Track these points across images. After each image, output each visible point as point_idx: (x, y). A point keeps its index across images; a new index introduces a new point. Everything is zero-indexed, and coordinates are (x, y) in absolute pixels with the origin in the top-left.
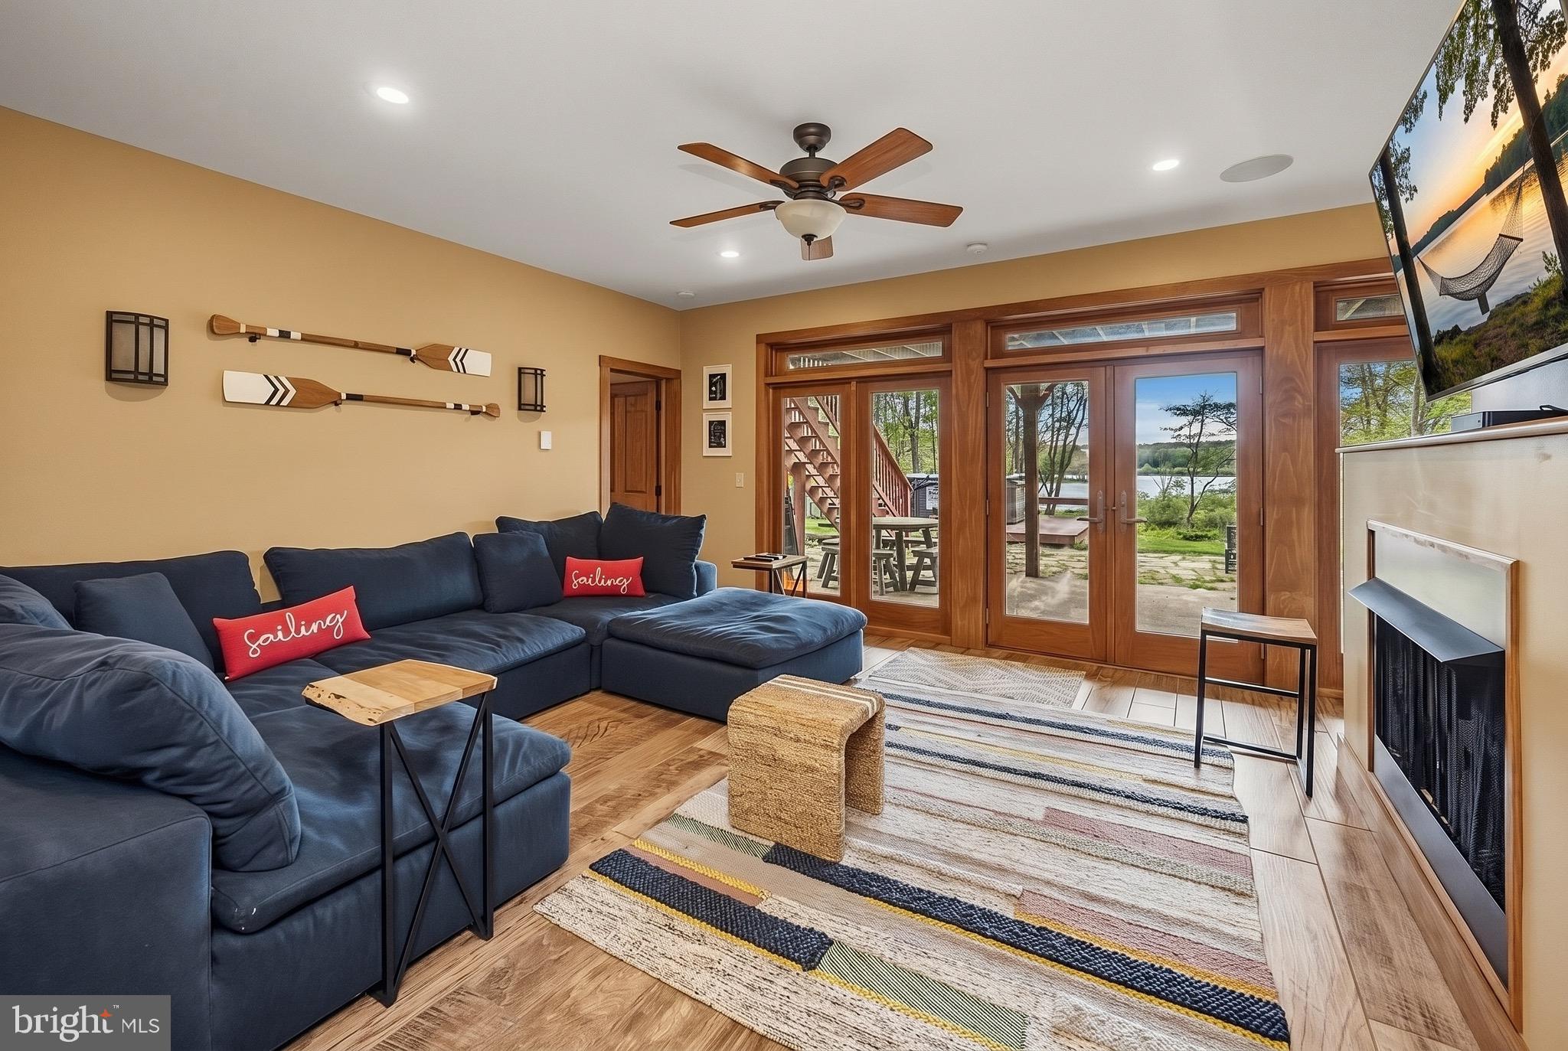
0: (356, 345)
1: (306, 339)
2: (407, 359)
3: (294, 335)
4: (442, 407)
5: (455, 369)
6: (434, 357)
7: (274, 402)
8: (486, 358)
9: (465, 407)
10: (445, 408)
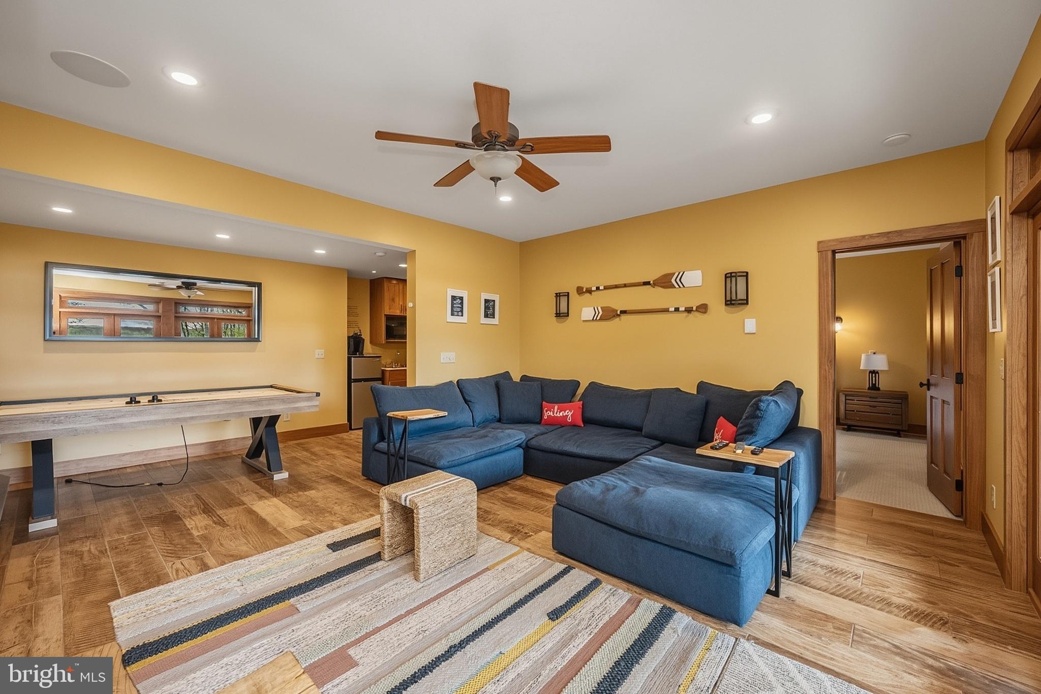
0: (625, 286)
1: (606, 288)
2: (649, 286)
3: (601, 288)
4: (666, 311)
5: (677, 286)
6: (665, 282)
7: (595, 319)
8: (698, 273)
9: (682, 309)
10: (668, 311)
